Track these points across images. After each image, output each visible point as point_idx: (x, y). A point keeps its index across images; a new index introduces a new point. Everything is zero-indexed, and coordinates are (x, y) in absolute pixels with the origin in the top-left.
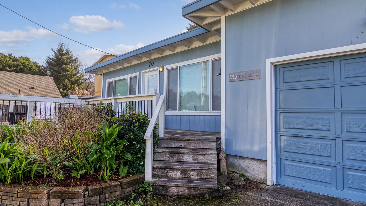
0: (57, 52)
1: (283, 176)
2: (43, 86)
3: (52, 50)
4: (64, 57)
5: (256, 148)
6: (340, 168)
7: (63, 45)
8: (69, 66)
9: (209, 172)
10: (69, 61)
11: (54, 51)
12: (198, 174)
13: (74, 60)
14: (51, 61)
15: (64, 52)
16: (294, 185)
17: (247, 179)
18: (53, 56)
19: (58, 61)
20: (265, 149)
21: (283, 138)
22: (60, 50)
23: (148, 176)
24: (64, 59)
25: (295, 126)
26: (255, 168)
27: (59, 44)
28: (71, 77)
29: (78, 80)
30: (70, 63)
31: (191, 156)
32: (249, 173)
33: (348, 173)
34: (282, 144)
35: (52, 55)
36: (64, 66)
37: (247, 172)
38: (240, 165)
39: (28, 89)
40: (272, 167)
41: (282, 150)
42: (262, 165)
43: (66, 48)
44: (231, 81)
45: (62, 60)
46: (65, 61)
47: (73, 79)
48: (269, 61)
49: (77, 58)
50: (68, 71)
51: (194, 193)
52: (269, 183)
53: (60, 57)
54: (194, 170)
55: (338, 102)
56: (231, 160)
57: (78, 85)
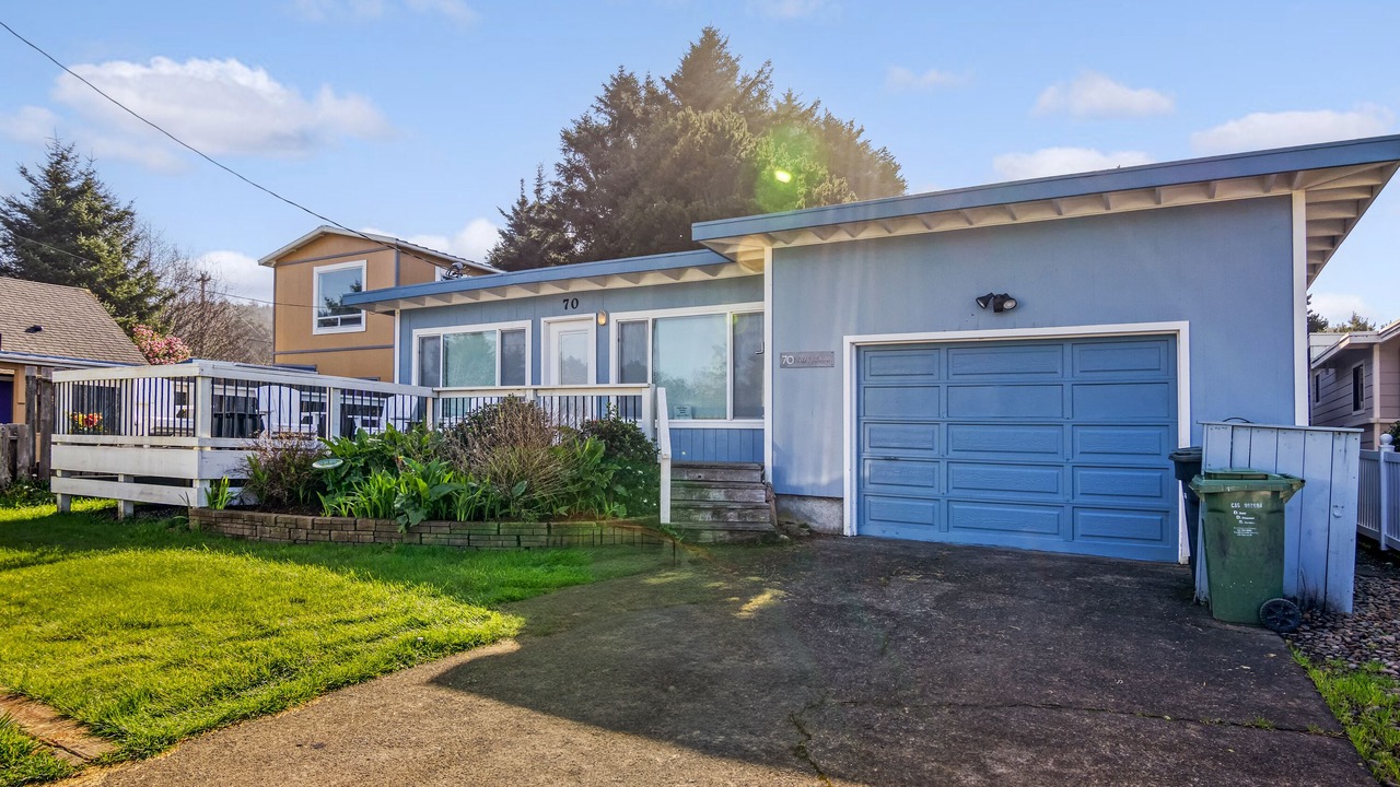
0: (41, 184)
1: (868, 522)
2: (71, 322)
3: (24, 172)
4: (82, 206)
5: (825, 479)
6: (944, 501)
7: (70, 156)
8: (100, 241)
9: (756, 512)
10: (100, 220)
11: (31, 180)
12: (739, 516)
13: (119, 218)
14: (20, 216)
15: (72, 185)
16: (884, 532)
17: (811, 531)
18: (27, 196)
19: (52, 219)
20: (841, 480)
21: (868, 462)
22: (56, 176)
23: (665, 517)
24: (78, 214)
25: (886, 444)
26: (825, 511)
27: (49, 152)
28: (112, 283)
29: (140, 297)
30: (102, 227)
31: (723, 491)
32: (814, 521)
33: (955, 507)
34: (867, 473)
35: (25, 193)
36: (83, 239)
37: (810, 519)
38: (799, 511)
39: (21, 331)
40: (851, 509)
41: (867, 482)
42: (835, 507)
43: (82, 167)
44: (784, 366)
45: (70, 217)
46: (83, 220)
47: (121, 293)
48: (848, 340)
49: (131, 210)
50: (97, 260)
51: (740, 538)
52: (847, 532)
53: (60, 203)
54: (733, 509)
55: (943, 409)
56: (784, 503)
57: (141, 316)
